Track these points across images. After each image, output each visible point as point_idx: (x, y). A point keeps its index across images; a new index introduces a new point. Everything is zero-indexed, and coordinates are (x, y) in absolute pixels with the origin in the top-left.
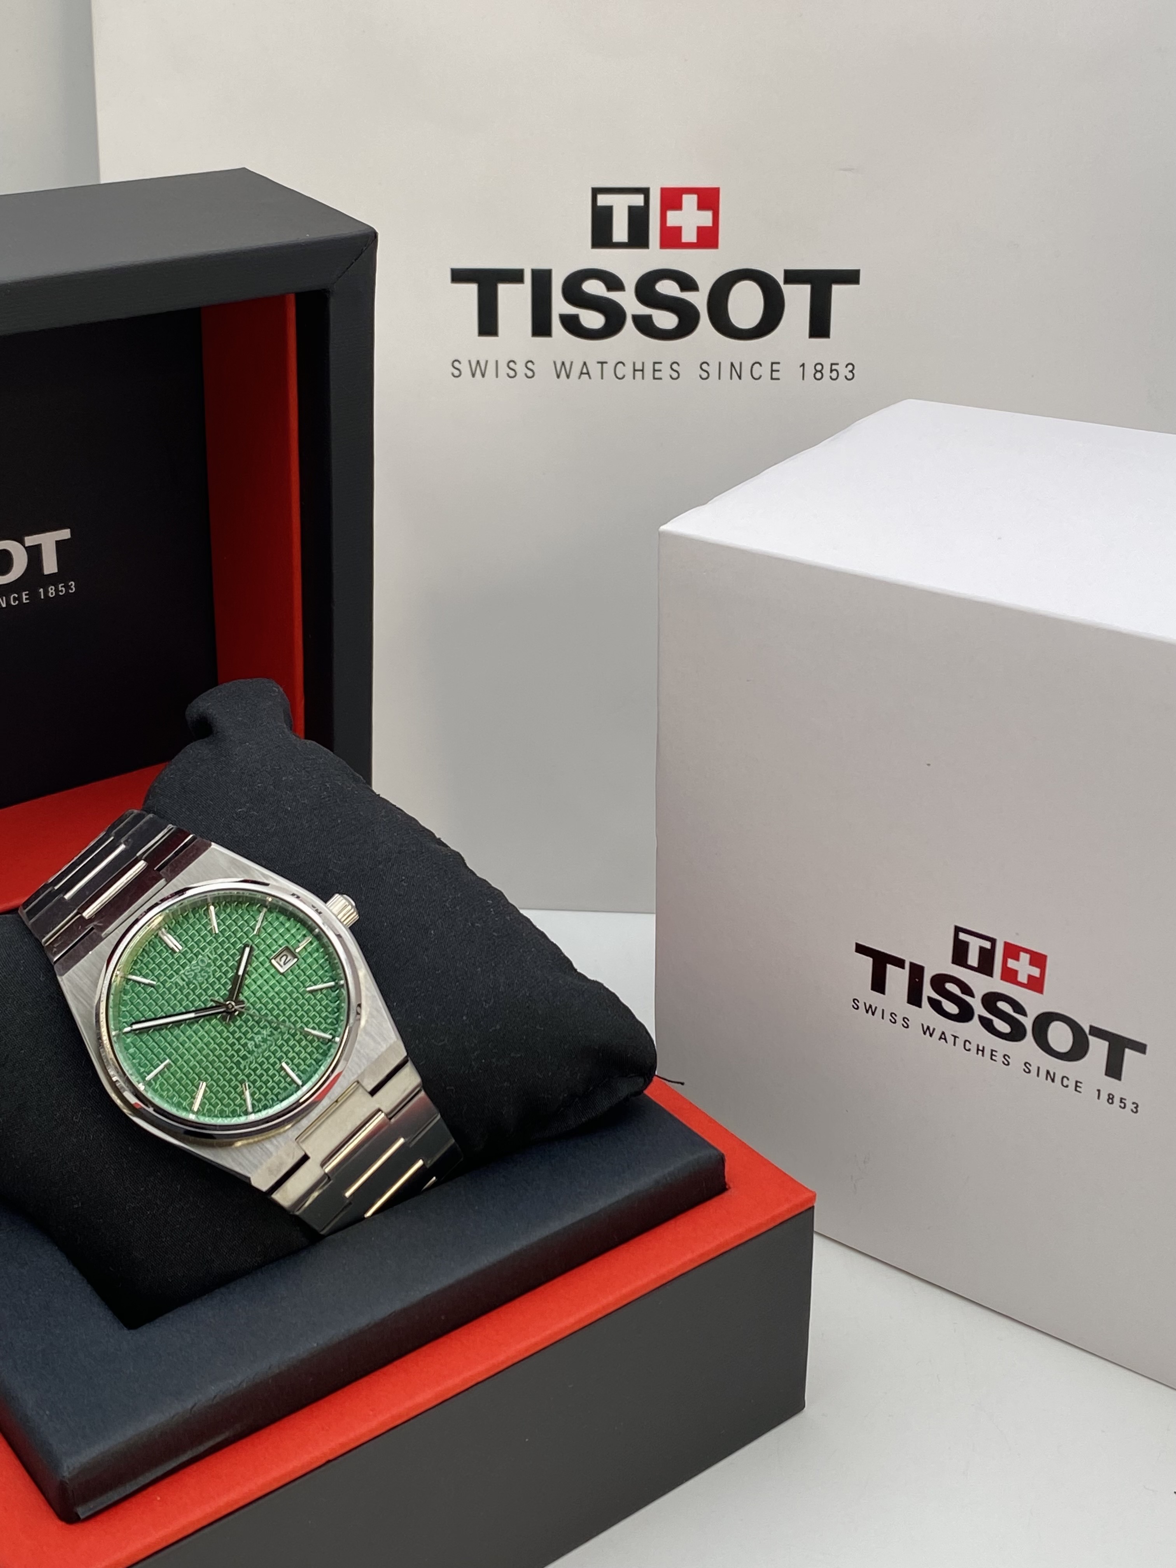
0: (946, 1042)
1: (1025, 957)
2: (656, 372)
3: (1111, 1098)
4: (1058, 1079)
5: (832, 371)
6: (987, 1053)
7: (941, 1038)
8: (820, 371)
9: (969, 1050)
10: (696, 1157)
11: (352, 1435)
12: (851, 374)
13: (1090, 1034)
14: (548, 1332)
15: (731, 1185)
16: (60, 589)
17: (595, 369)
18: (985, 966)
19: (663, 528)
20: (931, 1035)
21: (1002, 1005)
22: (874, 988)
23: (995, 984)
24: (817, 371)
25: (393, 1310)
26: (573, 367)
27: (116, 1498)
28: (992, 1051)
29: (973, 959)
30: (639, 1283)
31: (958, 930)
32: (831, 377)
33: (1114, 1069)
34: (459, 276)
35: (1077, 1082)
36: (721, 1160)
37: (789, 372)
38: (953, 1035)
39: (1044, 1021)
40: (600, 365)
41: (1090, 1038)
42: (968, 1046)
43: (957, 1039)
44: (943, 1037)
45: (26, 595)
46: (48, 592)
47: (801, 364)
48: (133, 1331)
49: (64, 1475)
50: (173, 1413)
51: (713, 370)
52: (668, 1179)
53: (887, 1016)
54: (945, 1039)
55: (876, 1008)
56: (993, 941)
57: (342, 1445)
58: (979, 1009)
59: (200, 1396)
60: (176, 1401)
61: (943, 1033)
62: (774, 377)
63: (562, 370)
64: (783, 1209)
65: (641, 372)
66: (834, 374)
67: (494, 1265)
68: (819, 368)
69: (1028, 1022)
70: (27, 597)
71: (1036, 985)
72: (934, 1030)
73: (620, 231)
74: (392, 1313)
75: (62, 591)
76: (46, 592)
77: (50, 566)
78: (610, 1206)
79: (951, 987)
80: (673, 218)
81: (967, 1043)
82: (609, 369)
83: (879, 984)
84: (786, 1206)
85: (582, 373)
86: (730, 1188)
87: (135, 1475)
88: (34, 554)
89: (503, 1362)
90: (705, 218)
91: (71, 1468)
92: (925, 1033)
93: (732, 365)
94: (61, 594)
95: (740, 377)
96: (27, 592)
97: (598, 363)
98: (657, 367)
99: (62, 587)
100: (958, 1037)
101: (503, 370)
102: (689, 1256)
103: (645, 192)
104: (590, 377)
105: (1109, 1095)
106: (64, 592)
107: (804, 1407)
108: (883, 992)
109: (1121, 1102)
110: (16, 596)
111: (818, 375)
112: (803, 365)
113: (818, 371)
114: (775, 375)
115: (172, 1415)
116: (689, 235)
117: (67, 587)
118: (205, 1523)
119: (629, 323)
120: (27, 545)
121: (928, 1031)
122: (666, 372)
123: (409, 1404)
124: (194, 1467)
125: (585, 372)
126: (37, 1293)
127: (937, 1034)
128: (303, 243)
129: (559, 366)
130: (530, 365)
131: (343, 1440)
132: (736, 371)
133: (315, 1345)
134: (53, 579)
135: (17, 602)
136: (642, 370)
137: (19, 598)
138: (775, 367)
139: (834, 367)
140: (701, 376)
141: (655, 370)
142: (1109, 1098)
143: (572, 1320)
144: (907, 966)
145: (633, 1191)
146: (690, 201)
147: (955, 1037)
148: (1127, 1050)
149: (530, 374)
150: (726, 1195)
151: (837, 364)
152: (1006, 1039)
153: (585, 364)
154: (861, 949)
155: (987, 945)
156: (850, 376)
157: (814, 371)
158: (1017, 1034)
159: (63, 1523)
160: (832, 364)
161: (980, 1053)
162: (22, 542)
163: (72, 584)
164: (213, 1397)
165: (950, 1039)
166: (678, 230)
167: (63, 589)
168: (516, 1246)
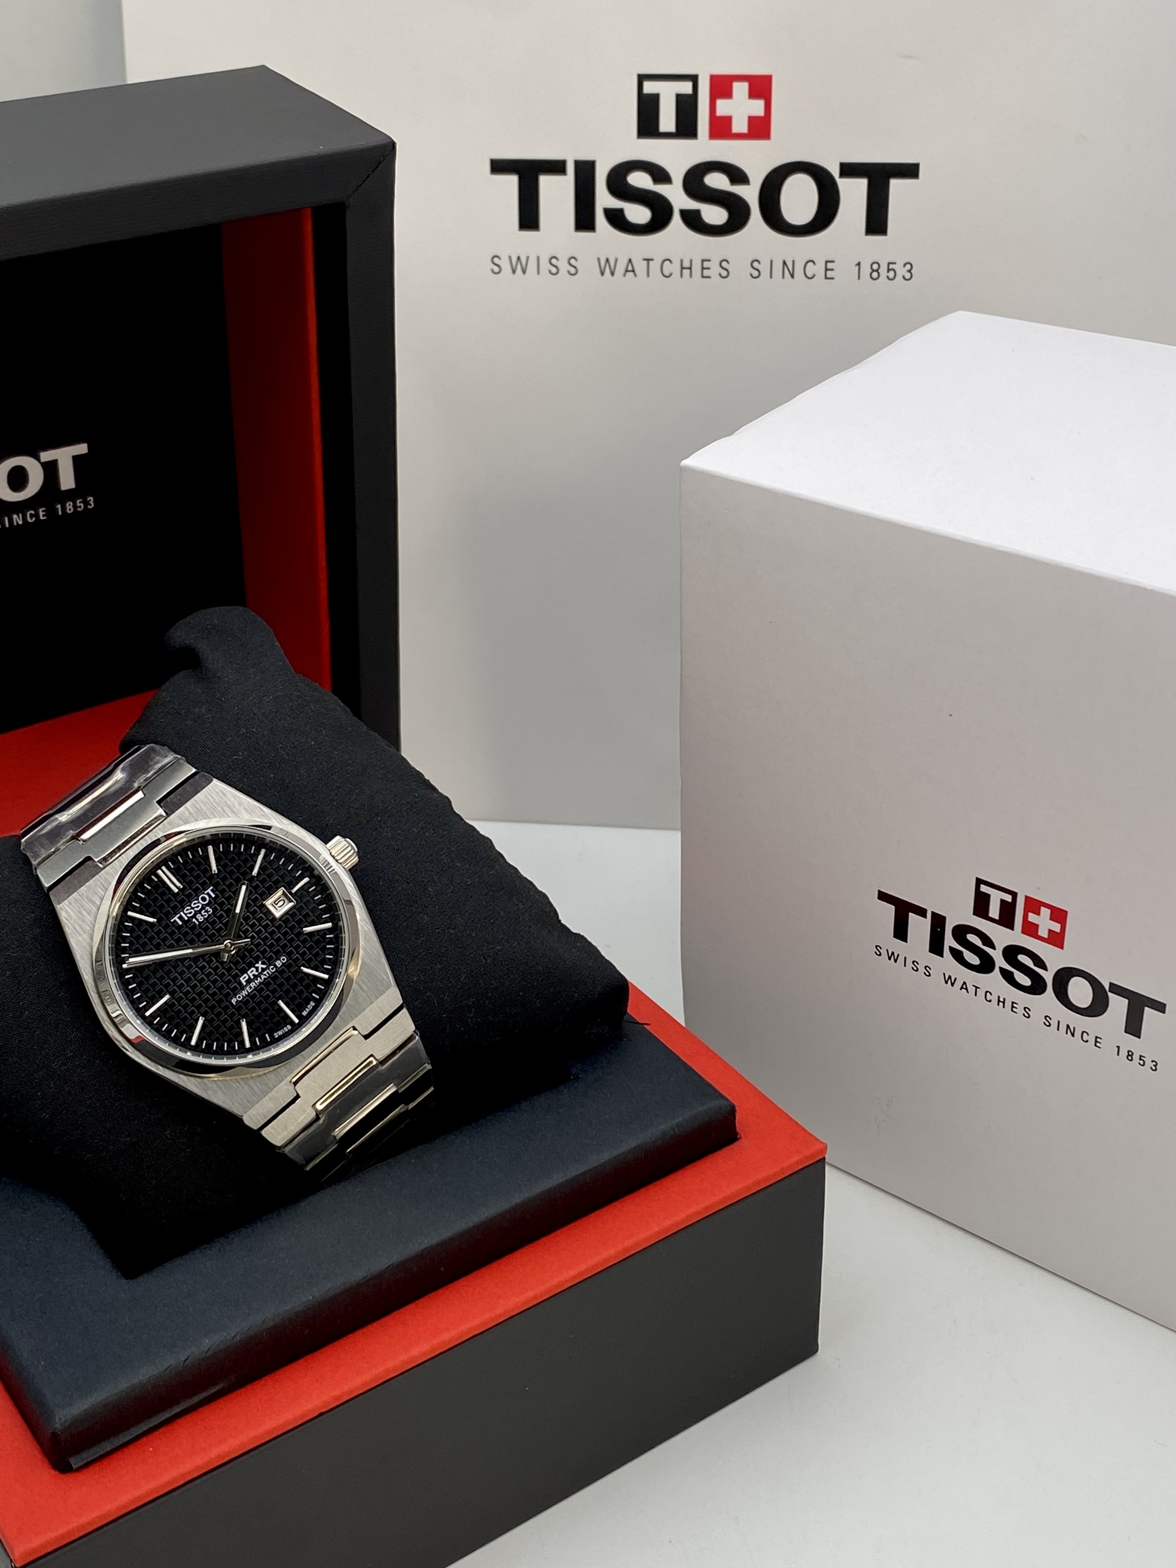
0: (968, 992)
1: (1045, 912)
2: (705, 271)
3: (1130, 1055)
4: (1078, 1034)
5: (889, 270)
6: (1008, 1004)
7: (962, 988)
8: (877, 271)
9: (990, 1001)
10: (705, 1107)
11: (346, 1388)
12: (909, 274)
13: (1110, 991)
14: (547, 1286)
15: (742, 1136)
16: (78, 504)
17: (640, 266)
18: (1006, 919)
19: (686, 462)
20: (952, 985)
21: (1023, 959)
22: (896, 936)
23: (1015, 937)
24: (873, 271)
25: (390, 1263)
26: (618, 263)
27: (109, 1448)
28: (1013, 1003)
29: (994, 911)
30: (642, 1236)
31: (979, 882)
32: (888, 277)
33: (1134, 1027)
34: (499, 167)
35: (1097, 1037)
36: (732, 1110)
37: (844, 270)
38: (974, 986)
39: (1064, 977)
40: (646, 262)
41: (1110, 994)
42: (989, 997)
43: (978, 989)
44: (964, 986)
45: (43, 511)
46: (66, 508)
47: (857, 262)
48: (131, 1282)
49: (56, 1426)
50: (166, 1365)
51: (764, 267)
52: (676, 1130)
53: (909, 964)
54: (966, 989)
55: (898, 955)
56: (1014, 895)
57: (336, 1398)
58: (1000, 962)
59: (194, 1349)
60: (169, 1353)
61: (965, 983)
62: (828, 276)
63: (606, 267)
64: (792, 1161)
65: (689, 270)
66: (891, 274)
67: (496, 1217)
68: (875, 267)
69: (1048, 977)
70: (44, 513)
71: (1056, 940)
72: (955, 979)
73: (667, 121)
74: (389, 1266)
75: (80, 507)
76: (64, 508)
77: (67, 480)
78: (615, 1158)
79: (972, 938)
80: (723, 107)
81: (988, 994)
82: (655, 266)
83: (901, 932)
84: (795, 1158)
85: (627, 271)
86: (741, 1138)
87: (128, 1427)
88: (51, 469)
89: (500, 1316)
90: (757, 107)
91: (63, 1420)
92: (946, 982)
93: (784, 263)
94: (79, 509)
95: (792, 276)
96: (44, 509)
97: (644, 260)
98: (706, 264)
99: (80, 502)
100: (979, 988)
101: (545, 265)
102: (693, 1209)
103: (694, 79)
104: (635, 275)
105: (1129, 1051)
106: (82, 507)
107: (817, 1350)
108: (904, 939)
109: (1140, 1059)
110: (33, 512)
111: (875, 275)
112: (859, 264)
113: (875, 270)
114: (829, 274)
115: (165, 1367)
116: (740, 125)
117: (86, 503)
118: (196, 1475)
119: (677, 218)
120: (42, 460)
121: (949, 980)
122: (714, 269)
123: (403, 1357)
124: (188, 1418)
125: (630, 269)
126: (38, 1239)
127: (958, 984)
128: (316, 156)
129: (603, 263)
130: (573, 261)
131: (337, 1392)
132: (788, 269)
133: (311, 1298)
134: (70, 495)
135: (34, 519)
136: (690, 268)
137: (36, 515)
138: (830, 265)
139: (891, 266)
140: (751, 275)
141: (703, 268)
142: (1129, 1055)
143: (572, 1273)
144: (929, 915)
145: (640, 1142)
146: (740, 89)
147: (977, 988)
148: (1146, 1009)
149: (573, 270)
150: (734, 1146)
151: (895, 263)
152: (1025, 992)
153: (630, 260)
154: (883, 896)
155: (1008, 898)
156: (908, 276)
157: (870, 270)
158: (1037, 987)
159: (57, 1473)
160: (889, 264)
161: (1001, 1004)
162: (38, 458)
163: (90, 500)
164: (206, 1350)
165: (972, 990)
166: (728, 120)
167: (82, 505)
168: (517, 1198)
